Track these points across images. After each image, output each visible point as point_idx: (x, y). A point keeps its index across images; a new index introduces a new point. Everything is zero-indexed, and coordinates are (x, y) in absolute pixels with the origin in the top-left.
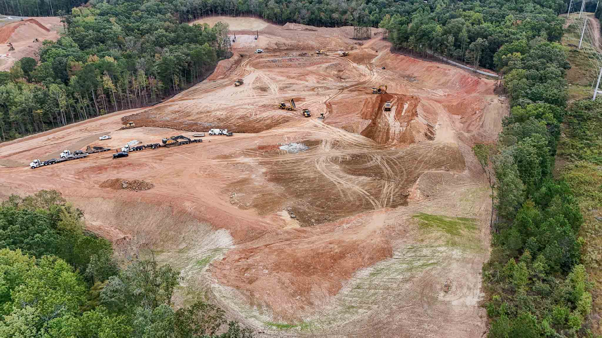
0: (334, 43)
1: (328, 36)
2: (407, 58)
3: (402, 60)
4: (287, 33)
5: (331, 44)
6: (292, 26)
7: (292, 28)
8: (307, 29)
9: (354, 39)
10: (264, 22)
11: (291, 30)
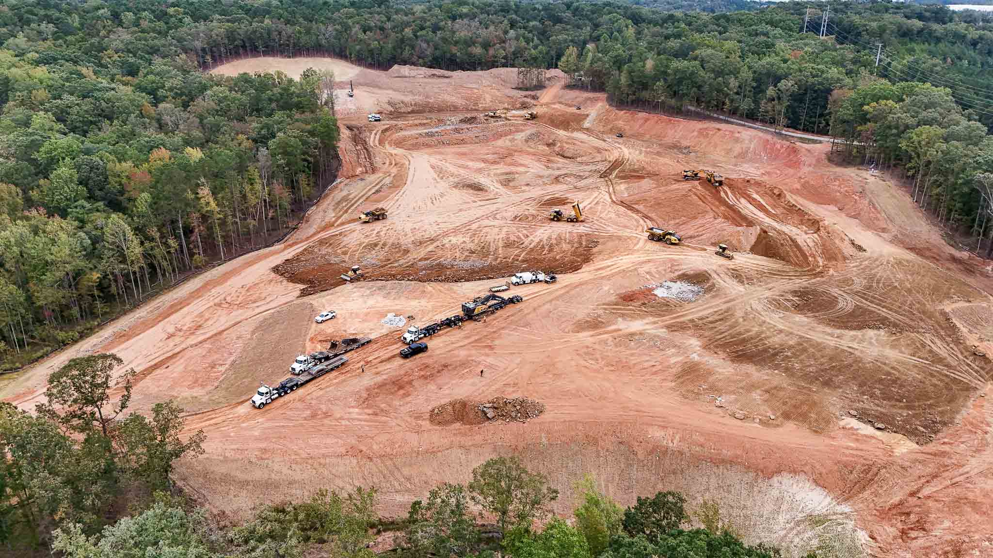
0: (488, 98)
1: (474, 86)
2: (654, 118)
3: (646, 120)
4: (398, 83)
5: (484, 100)
6: (406, 70)
7: (407, 74)
8: (434, 75)
9: (517, 88)
10: (350, 65)
11: (405, 77)
